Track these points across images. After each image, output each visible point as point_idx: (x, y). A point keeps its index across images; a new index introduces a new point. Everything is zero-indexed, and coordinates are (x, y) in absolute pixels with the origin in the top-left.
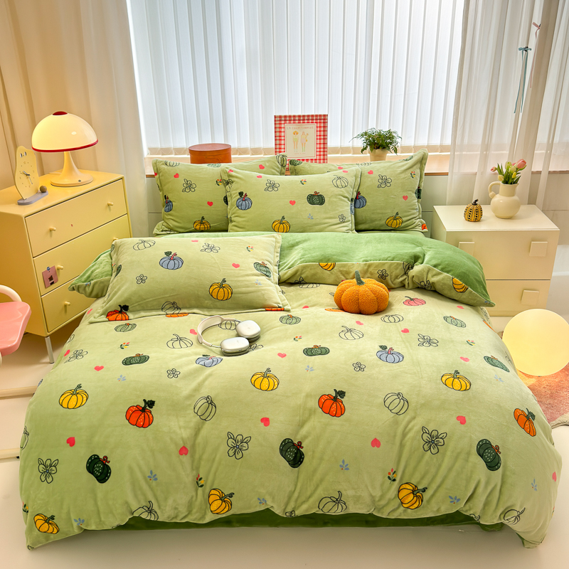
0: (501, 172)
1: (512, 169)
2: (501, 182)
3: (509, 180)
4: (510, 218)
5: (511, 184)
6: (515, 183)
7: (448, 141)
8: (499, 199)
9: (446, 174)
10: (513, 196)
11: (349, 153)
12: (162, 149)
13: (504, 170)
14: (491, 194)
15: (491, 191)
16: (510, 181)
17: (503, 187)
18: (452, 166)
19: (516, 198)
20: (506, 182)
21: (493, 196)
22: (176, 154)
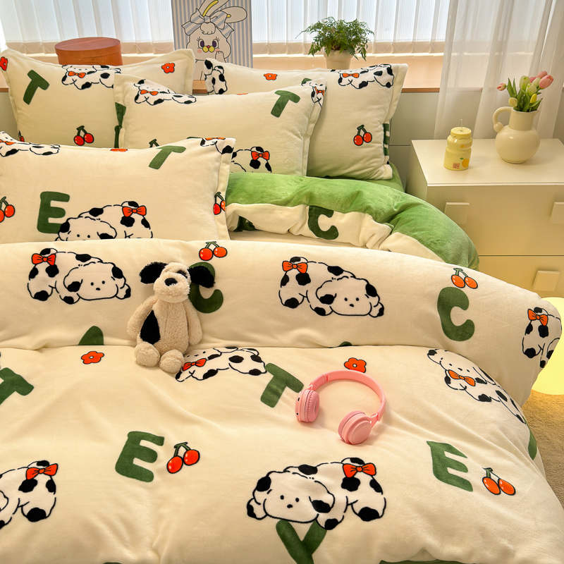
0: (512, 91)
1: (531, 88)
2: (512, 108)
3: (524, 104)
4: (523, 163)
5: (528, 111)
6: (534, 109)
7: (441, 37)
8: (508, 134)
9: (437, 90)
10: (530, 129)
11: (300, 52)
12: (25, 44)
13: (518, 89)
14: (496, 126)
15: (497, 120)
16: (527, 107)
17: (515, 115)
18: (445, 78)
19: (533, 132)
20: (520, 108)
21: (500, 129)
22: (47, 53)
